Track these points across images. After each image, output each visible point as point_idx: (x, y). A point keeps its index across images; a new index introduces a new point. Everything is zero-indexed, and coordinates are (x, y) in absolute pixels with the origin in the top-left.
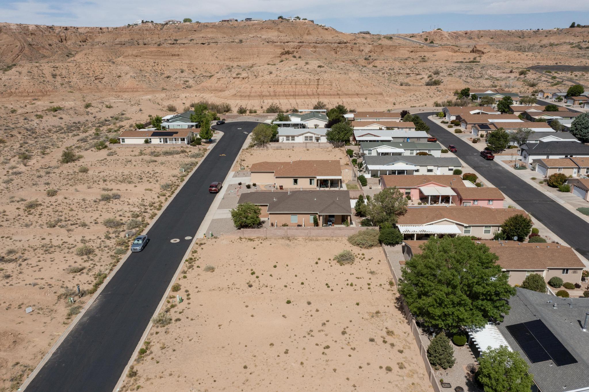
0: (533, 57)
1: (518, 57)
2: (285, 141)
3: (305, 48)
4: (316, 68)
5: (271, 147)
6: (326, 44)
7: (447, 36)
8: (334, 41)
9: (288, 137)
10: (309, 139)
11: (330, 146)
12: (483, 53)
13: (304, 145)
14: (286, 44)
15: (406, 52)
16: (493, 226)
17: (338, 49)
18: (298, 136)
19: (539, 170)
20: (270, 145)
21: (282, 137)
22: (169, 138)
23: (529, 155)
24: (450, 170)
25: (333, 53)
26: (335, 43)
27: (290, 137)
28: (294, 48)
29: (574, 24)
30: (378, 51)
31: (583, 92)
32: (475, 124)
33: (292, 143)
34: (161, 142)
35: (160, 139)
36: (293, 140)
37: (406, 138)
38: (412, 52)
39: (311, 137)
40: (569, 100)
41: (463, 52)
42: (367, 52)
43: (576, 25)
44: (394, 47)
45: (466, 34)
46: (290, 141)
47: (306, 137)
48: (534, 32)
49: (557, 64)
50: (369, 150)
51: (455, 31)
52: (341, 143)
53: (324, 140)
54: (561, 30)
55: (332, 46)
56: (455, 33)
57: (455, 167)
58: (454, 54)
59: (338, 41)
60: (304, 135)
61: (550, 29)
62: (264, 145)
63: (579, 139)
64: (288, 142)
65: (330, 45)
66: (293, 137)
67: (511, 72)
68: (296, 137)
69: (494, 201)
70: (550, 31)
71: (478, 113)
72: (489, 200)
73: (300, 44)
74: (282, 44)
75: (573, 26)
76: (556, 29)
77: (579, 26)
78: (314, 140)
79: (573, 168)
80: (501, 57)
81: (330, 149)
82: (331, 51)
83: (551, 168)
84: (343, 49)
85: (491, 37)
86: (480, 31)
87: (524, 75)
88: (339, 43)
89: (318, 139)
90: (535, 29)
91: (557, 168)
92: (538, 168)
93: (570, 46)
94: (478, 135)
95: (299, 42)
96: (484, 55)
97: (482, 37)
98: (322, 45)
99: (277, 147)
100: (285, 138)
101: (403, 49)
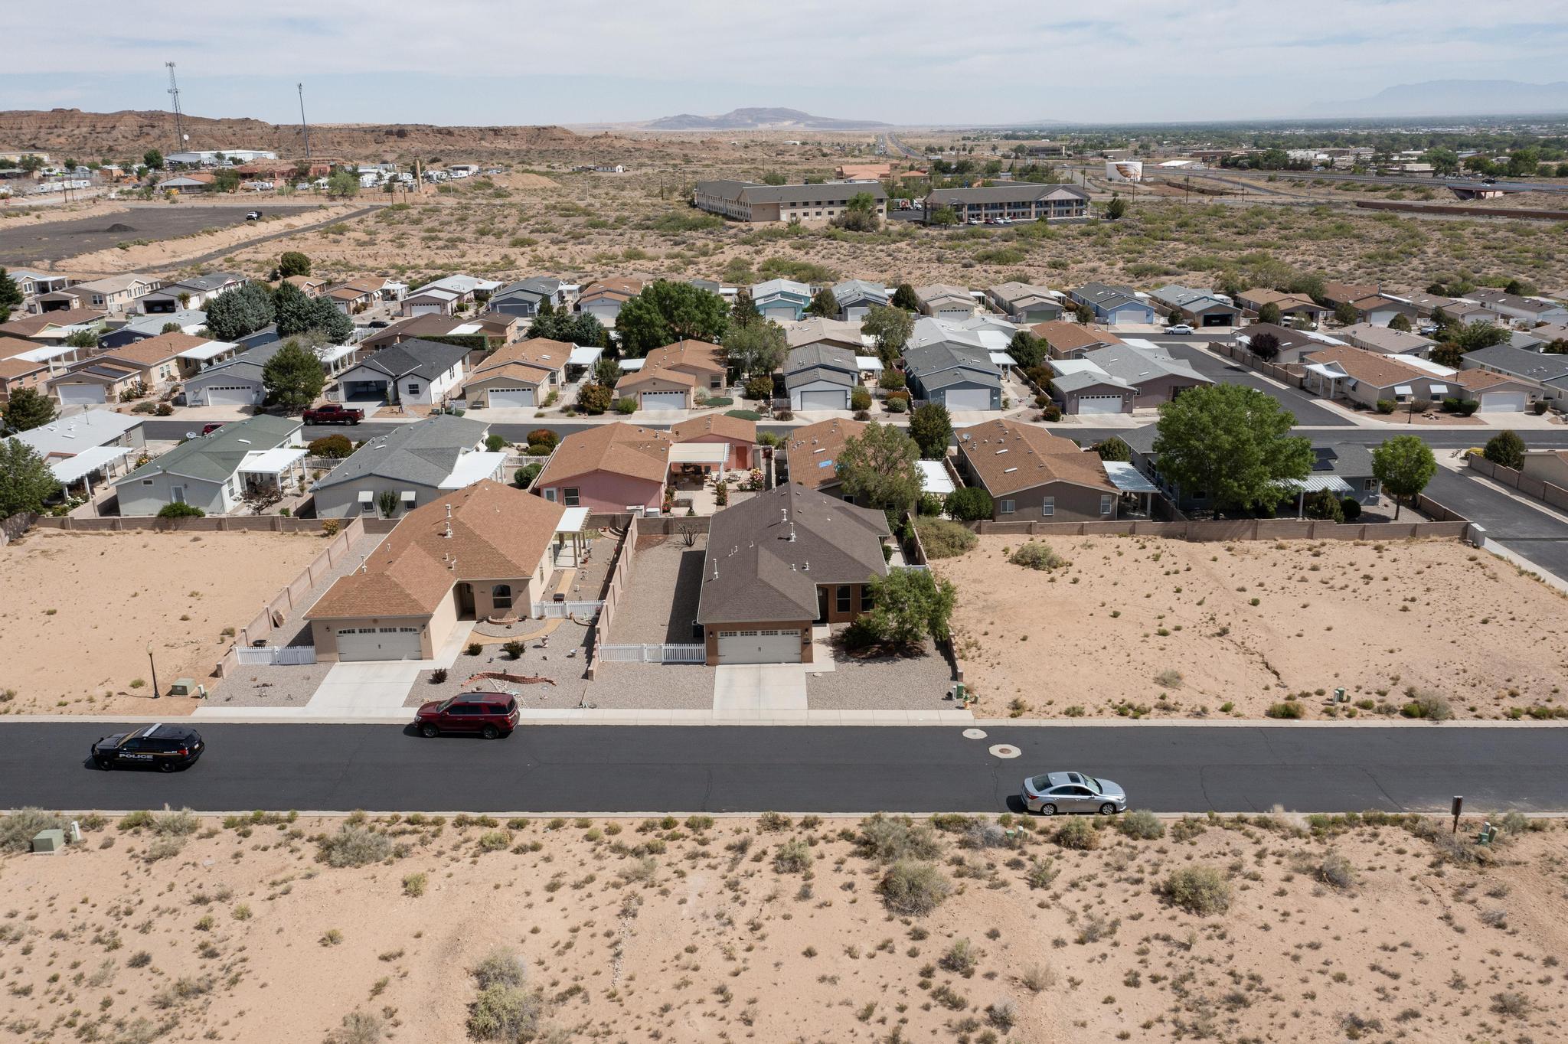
19: (502, 401)
23: (431, 381)
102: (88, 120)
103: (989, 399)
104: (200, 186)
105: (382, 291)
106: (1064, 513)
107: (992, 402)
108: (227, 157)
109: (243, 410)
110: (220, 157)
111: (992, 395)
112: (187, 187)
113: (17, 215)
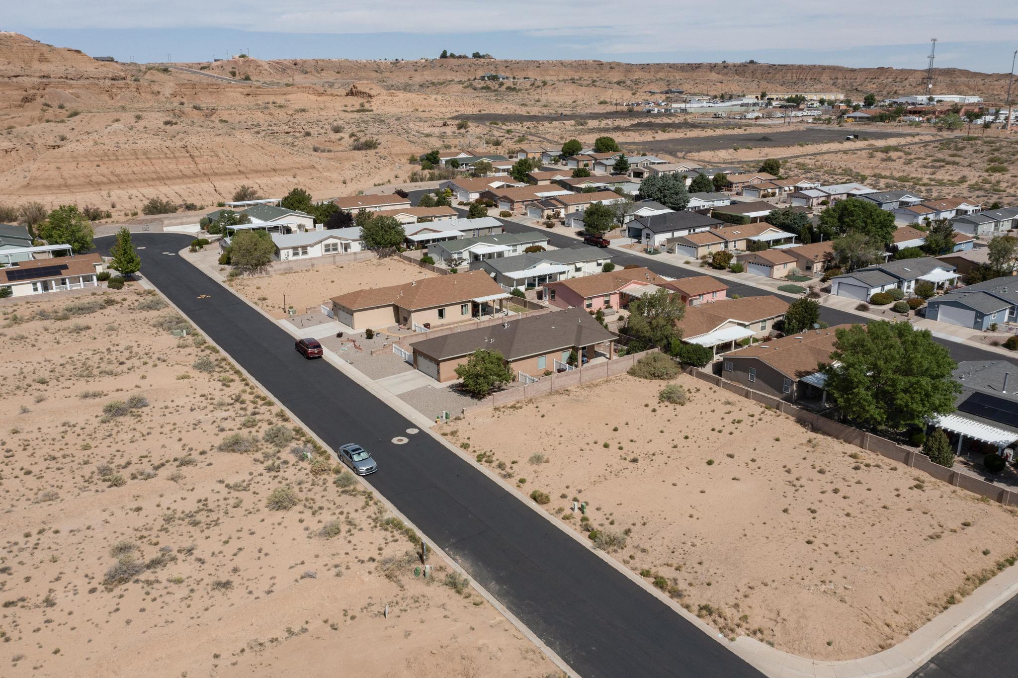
0: (445, 102)
1: (425, 102)
2: (291, 258)
3: (57, 88)
4: (161, 125)
5: (275, 271)
6: (87, 82)
7: (267, 67)
8: (102, 75)
9: (295, 249)
10: (331, 248)
11: (371, 255)
12: (370, 96)
13: (332, 259)
14: (14, 80)
15: (239, 95)
16: (768, 320)
17: (114, 90)
18: (312, 246)
19: (682, 251)
20: (272, 266)
21: (286, 251)
22: (55, 280)
23: (655, 233)
24: (599, 265)
25: (105, 97)
26: (105, 78)
27: (300, 249)
28: (33, 88)
29: (445, 52)
30: (188, 93)
31: (581, 149)
32: (532, 201)
33: (302, 260)
34: (36, 289)
35: (35, 284)
36: (305, 253)
37: (477, 229)
38: (248, 95)
39: (336, 245)
40: (570, 161)
41: (332, 95)
42: (169, 96)
43: (448, 54)
44: (215, 87)
45: (295, 64)
46: (301, 257)
47: (326, 246)
48: (391, 63)
49: (480, 111)
50: (458, 253)
51: (276, 59)
52: (389, 250)
53: (356, 247)
54: (432, 62)
55: (101, 83)
56: (277, 63)
57: (604, 259)
58: (319, 98)
59: (110, 75)
60: (324, 243)
61: (415, 60)
62: (261, 269)
63: (672, 208)
64: (296, 258)
65: (97, 82)
66: (305, 249)
67: (445, 125)
68: (309, 248)
69: (718, 293)
70: (416, 63)
71: (502, 186)
72: (713, 292)
73: (44, 80)
74: (7, 79)
75: (444, 55)
76: (424, 60)
77: (452, 56)
78: (340, 249)
79: (720, 243)
80: (400, 103)
81: (375, 261)
82: (101, 93)
83: (702, 246)
84: (124, 90)
85: (336, 70)
86: (317, 61)
87: (465, 128)
88: (113, 79)
89: (346, 247)
90: (392, 59)
91: (706, 245)
92: (678, 249)
93: (461, 86)
94: (542, 217)
95: (40, 77)
96: (374, 99)
97: (322, 70)
98: (79, 82)
99: (285, 269)
100: (291, 251)
101: (232, 89)
102: (894, 74)
103: (973, 321)
104: (868, 118)
105: (795, 187)
106: (761, 382)
107: (976, 323)
108: (936, 100)
109: (580, 234)
110: (931, 99)
111: (977, 317)
112: (860, 118)
113: (734, 129)
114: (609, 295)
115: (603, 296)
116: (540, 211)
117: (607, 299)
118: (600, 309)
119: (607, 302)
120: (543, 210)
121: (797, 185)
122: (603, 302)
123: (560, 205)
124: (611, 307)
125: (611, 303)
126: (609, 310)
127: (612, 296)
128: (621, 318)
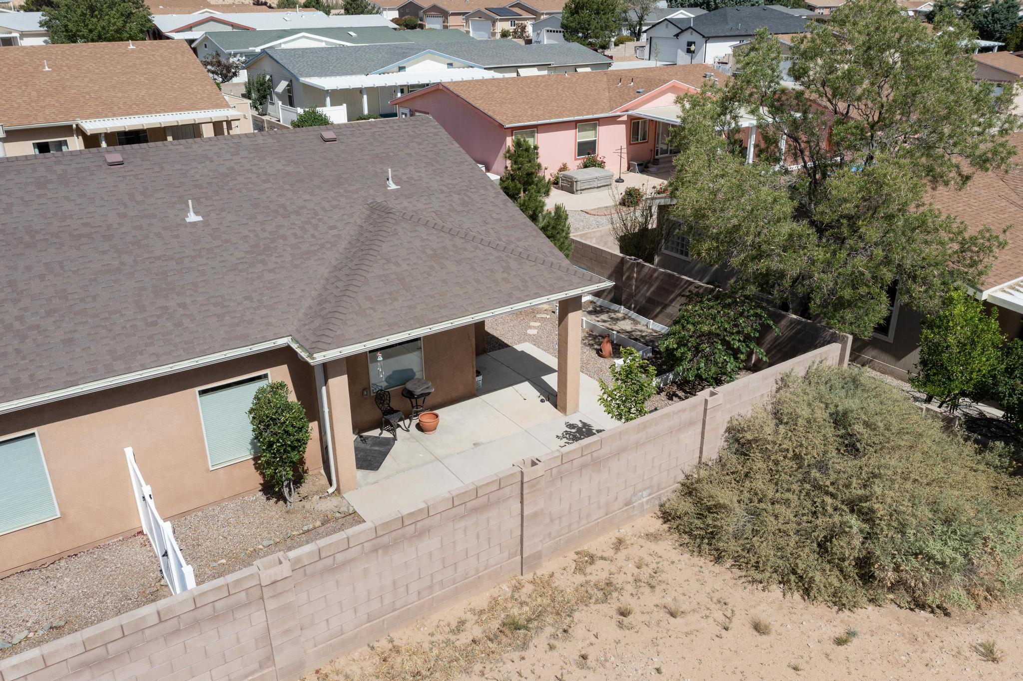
23: (708, 39)
57: (592, 66)
114: (594, 123)
115: (575, 124)
116: (490, 23)
117: (587, 136)
118: (564, 168)
119: (587, 149)
120: (494, 22)
121: (919, 9)
122: (572, 148)
123: (526, 15)
124: (601, 165)
125: (602, 152)
126: (593, 172)
127: (603, 130)
128: (631, 198)
